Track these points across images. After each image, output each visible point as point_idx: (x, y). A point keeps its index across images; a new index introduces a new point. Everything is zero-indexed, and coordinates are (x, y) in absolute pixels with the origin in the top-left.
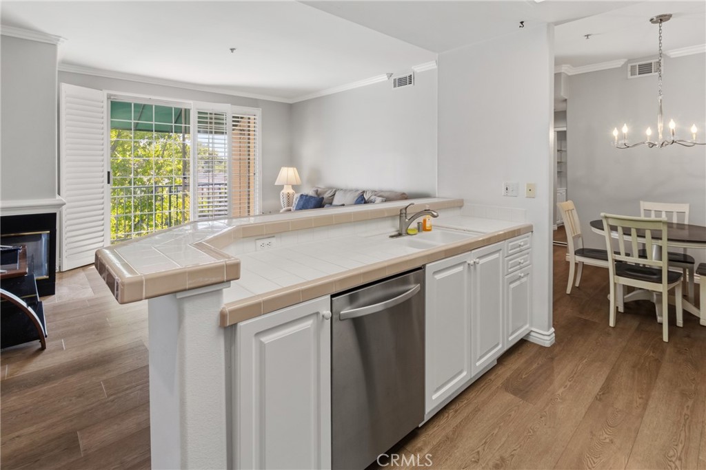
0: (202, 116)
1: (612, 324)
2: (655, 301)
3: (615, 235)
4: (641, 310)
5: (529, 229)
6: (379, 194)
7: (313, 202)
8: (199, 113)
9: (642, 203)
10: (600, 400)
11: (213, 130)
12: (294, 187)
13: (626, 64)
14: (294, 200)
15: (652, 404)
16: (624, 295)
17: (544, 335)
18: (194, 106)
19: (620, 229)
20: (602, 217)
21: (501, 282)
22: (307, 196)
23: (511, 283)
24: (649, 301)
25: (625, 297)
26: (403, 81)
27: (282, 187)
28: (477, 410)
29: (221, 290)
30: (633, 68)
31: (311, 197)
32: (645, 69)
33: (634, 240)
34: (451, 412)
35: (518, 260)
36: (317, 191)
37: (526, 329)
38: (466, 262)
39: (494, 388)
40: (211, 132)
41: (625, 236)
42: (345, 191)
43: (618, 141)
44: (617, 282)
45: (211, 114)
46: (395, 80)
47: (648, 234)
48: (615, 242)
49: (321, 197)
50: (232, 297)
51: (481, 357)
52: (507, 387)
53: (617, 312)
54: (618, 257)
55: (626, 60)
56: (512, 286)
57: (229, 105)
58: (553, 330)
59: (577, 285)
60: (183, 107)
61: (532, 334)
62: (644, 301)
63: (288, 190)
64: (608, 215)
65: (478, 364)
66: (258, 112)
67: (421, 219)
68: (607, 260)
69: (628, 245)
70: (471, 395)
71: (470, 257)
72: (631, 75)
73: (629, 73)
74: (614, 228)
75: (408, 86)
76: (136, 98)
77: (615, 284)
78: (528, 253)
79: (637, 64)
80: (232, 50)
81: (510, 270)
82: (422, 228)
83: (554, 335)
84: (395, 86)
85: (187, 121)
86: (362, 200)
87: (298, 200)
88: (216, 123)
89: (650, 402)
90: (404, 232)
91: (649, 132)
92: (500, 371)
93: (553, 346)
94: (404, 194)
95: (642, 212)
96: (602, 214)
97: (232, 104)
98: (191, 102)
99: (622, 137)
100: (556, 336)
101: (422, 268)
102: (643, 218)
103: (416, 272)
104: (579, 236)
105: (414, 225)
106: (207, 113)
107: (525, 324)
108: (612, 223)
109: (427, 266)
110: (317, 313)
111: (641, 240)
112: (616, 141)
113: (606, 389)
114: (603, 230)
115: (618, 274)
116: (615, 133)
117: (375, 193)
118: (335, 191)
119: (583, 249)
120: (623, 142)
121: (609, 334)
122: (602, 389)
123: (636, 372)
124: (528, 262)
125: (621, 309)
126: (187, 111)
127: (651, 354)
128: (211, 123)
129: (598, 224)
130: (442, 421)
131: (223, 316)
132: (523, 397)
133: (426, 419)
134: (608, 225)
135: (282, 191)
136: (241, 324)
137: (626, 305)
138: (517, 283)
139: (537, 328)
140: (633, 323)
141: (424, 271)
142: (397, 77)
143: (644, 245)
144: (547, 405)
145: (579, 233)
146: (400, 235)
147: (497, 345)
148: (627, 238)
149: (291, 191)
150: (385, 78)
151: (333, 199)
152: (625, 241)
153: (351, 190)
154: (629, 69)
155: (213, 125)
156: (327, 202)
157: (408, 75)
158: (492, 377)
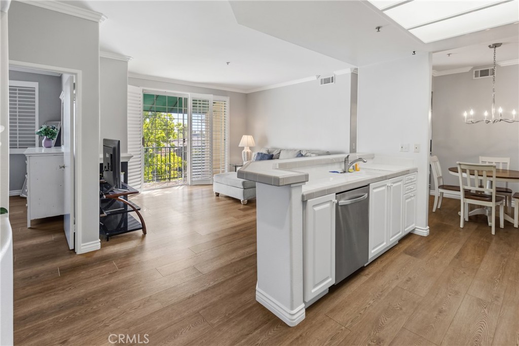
0: (195, 102)
1: (462, 226)
2: (487, 215)
3: (464, 175)
4: (479, 220)
5: (415, 170)
6: (312, 152)
7: (267, 157)
8: (193, 100)
9: (480, 157)
10: (457, 258)
11: (202, 111)
12: (251, 148)
13: (472, 70)
14: (253, 156)
15: (485, 260)
16: (469, 212)
17: (423, 230)
18: (190, 96)
19: (468, 171)
20: (457, 164)
21: (402, 199)
22: (262, 153)
23: (407, 199)
24: (484, 215)
25: (470, 213)
26: (327, 81)
27: (243, 148)
28: (392, 261)
29: (301, 186)
30: (476, 72)
31: (265, 154)
32: (484, 73)
33: (476, 178)
34: (379, 261)
35: (410, 187)
36: (268, 151)
37: (413, 227)
38: (386, 185)
39: (399, 253)
40: (200, 113)
41: (471, 176)
42: (288, 150)
43: (467, 119)
44: (465, 202)
45: (199, 101)
46: (322, 80)
47: (484, 174)
48: (464, 180)
49: (271, 154)
50: (306, 189)
51: (392, 237)
52: (406, 252)
53: (465, 221)
54: (466, 188)
55: (472, 67)
56: (407, 201)
57: (212, 95)
58: (428, 227)
59: (439, 207)
60: (183, 97)
61: (416, 229)
62: (480, 215)
63: (247, 150)
64: (461, 163)
65: (391, 240)
66: (227, 99)
67: (354, 165)
68: (460, 191)
69: (472, 181)
70: (388, 255)
71: (388, 182)
72: (475, 77)
73: (474, 76)
74: (464, 171)
75: (331, 83)
76: (158, 91)
77: (464, 203)
78: (415, 184)
79: (479, 70)
80: (228, 63)
81: (406, 192)
82: (355, 169)
83: (429, 230)
84: (322, 84)
85: (186, 105)
86: (300, 155)
87: (256, 156)
88: (203, 107)
89: (484, 259)
90: (347, 171)
91: (486, 114)
92: (401, 246)
93: (428, 236)
94: (328, 152)
95: (480, 162)
96: (458, 162)
97: (214, 95)
98: (189, 94)
99: (469, 117)
100: (430, 231)
101: (368, 185)
102: (480, 164)
103: (365, 187)
104: (440, 177)
105: (351, 167)
106: (197, 101)
107: (413, 223)
108: (463, 167)
109: (371, 184)
110: (331, 201)
111: (480, 178)
112: (465, 120)
113: (460, 254)
114: (458, 172)
115: (466, 198)
116: (465, 114)
117: (308, 151)
118: (281, 151)
119: (443, 185)
120: (470, 120)
121: (460, 231)
122: (458, 254)
123: (477, 247)
124: (415, 189)
125: (467, 219)
126: (186, 100)
127: (485, 240)
128: (200, 106)
129: (455, 170)
130: (376, 265)
131: (303, 196)
132: (415, 256)
133: (370, 261)
134: (461, 168)
135: (243, 151)
136: (309, 201)
137: (470, 218)
138: (409, 200)
139: (420, 226)
140: (474, 227)
141: (369, 187)
142: (323, 78)
143: (481, 180)
144: (429, 259)
145: (441, 175)
146: (345, 172)
147: (399, 232)
148: (472, 177)
149: (249, 151)
150: (315, 78)
151: (279, 156)
152: (471, 179)
153: (291, 150)
154: (474, 72)
155: (202, 108)
156: (276, 157)
157: (331, 76)
158: (397, 248)
